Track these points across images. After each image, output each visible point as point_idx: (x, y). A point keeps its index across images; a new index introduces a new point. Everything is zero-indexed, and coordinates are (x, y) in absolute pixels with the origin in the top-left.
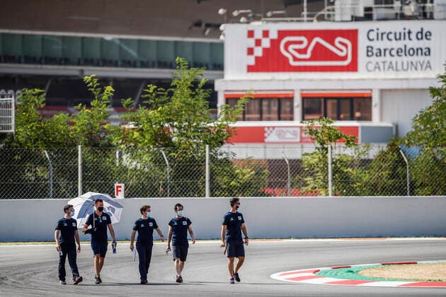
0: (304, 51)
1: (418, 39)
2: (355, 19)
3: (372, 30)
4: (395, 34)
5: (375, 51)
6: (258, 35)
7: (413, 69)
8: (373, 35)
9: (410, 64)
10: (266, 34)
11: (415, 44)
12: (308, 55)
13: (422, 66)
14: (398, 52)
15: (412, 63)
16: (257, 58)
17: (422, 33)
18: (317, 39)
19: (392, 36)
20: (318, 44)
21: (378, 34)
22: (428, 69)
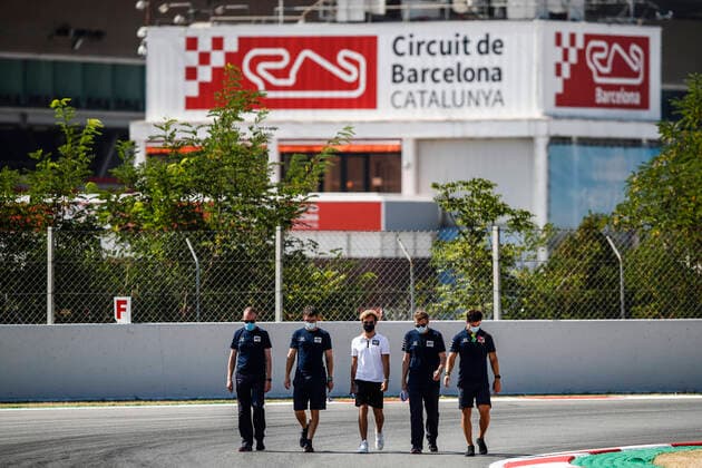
0: (283, 74)
1: (481, 53)
2: (372, 18)
3: (401, 38)
4: (442, 43)
5: (406, 73)
6: (205, 45)
7: (472, 103)
8: (403, 46)
9: (466, 94)
10: (218, 43)
11: (474, 61)
12: (291, 81)
13: (487, 98)
14: (445, 75)
15: (470, 93)
16: (203, 86)
17: (487, 42)
18: (307, 53)
19: (435, 48)
20: (307, 60)
21: (411, 44)
22: (499, 104)
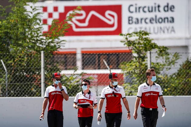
0: (83, 21)
1: (165, 11)
3: (132, 5)
4: (149, 8)
5: (134, 20)
6: (50, 10)
7: (162, 32)
8: (133, 9)
9: (159, 29)
10: (56, 9)
11: (162, 14)
12: (86, 24)
13: (168, 30)
14: (150, 21)
15: (161, 28)
16: (50, 27)
17: (167, 6)
18: (93, 12)
19: (146, 9)
20: (93, 16)
21: (136, 8)
22: (173, 33)
